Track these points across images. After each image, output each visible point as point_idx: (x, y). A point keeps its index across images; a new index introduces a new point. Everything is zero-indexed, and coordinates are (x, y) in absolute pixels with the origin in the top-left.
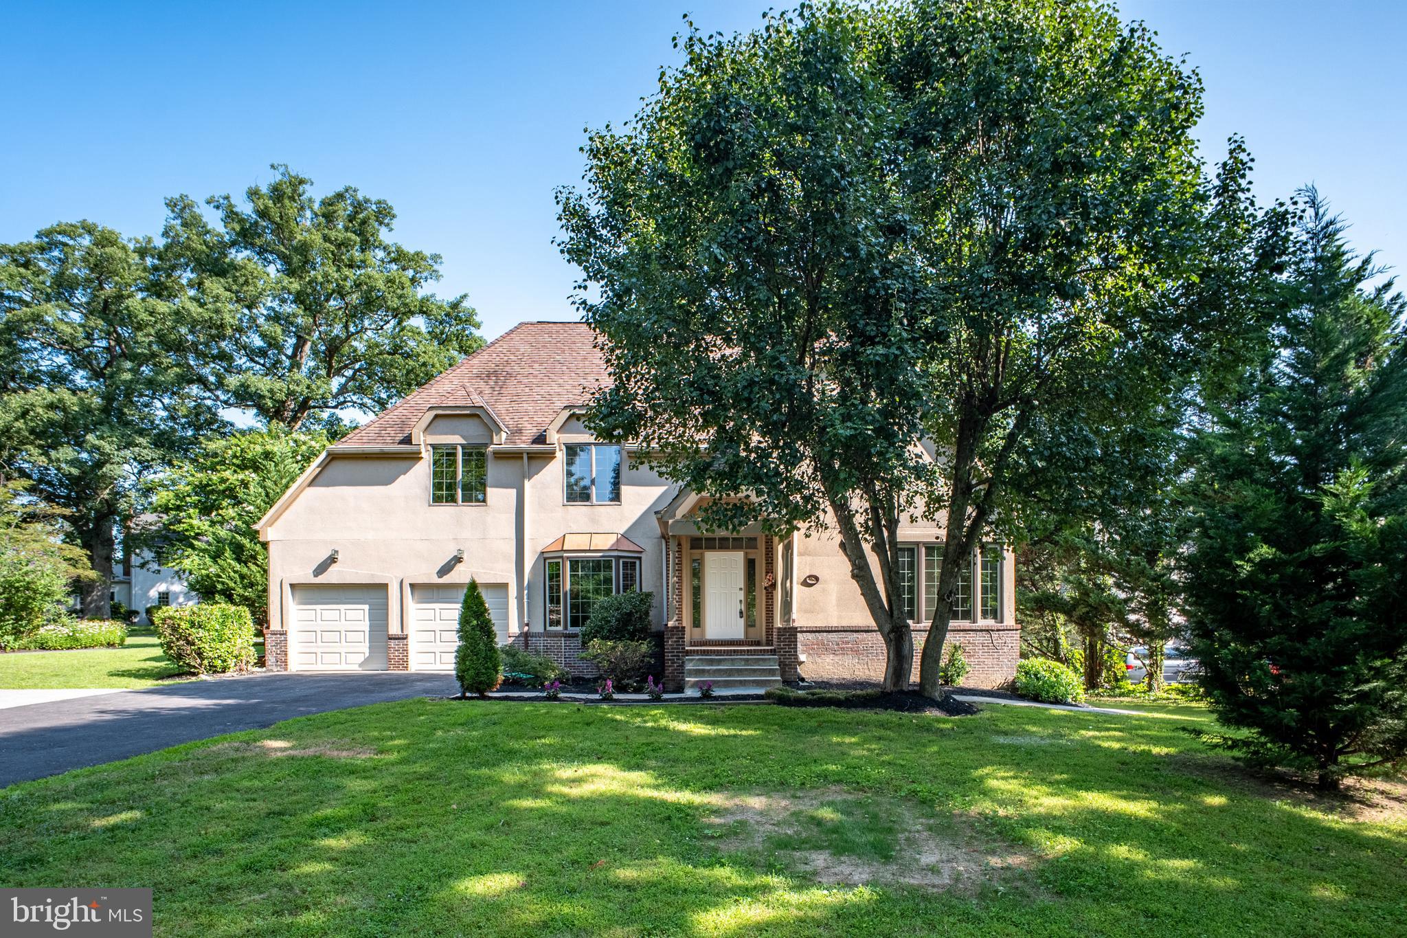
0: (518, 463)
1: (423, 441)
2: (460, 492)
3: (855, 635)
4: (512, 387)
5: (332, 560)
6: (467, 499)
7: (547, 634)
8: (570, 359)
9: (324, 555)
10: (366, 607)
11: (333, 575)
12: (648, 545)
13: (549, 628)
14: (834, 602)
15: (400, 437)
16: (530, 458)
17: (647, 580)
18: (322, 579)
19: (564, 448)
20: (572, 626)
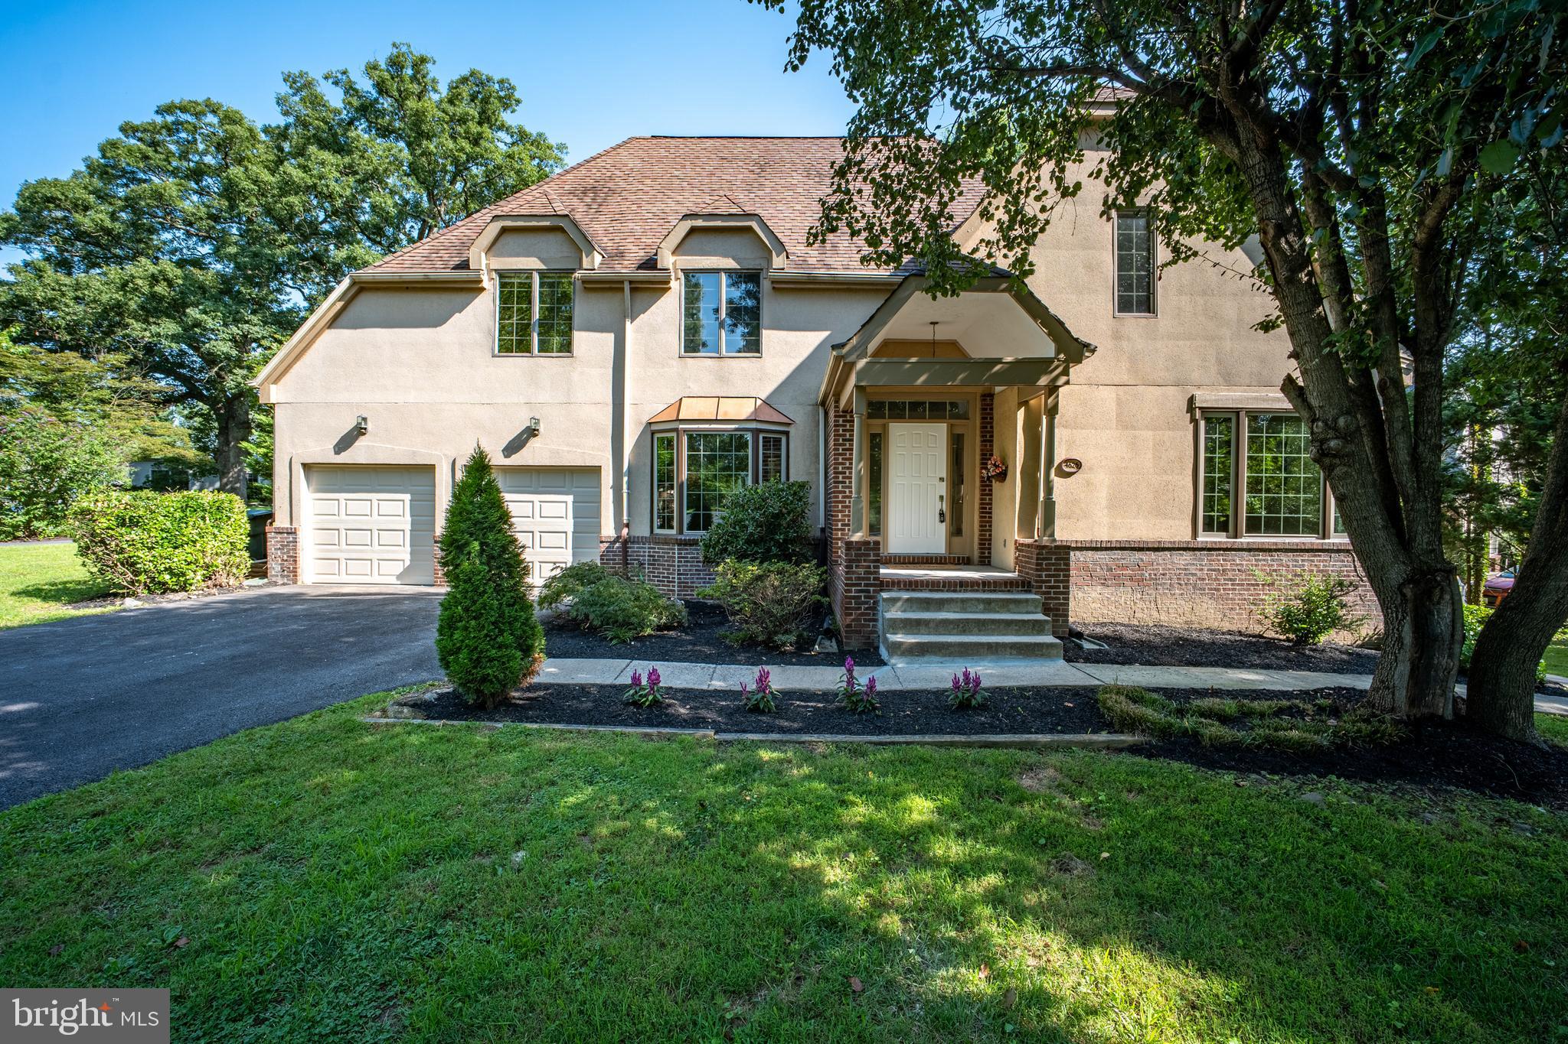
0: (618, 295)
1: (484, 264)
2: (536, 338)
3: (1138, 555)
4: (614, 204)
5: (359, 431)
6: (544, 347)
7: (654, 539)
8: (693, 174)
9: (349, 424)
10: (407, 497)
11: (360, 453)
12: (799, 415)
13: (657, 531)
14: (1104, 503)
15: (456, 261)
16: (632, 290)
17: (799, 466)
18: (345, 458)
19: (681, 275)
20: (690, 528)
